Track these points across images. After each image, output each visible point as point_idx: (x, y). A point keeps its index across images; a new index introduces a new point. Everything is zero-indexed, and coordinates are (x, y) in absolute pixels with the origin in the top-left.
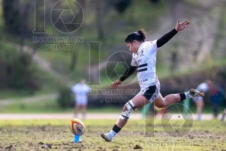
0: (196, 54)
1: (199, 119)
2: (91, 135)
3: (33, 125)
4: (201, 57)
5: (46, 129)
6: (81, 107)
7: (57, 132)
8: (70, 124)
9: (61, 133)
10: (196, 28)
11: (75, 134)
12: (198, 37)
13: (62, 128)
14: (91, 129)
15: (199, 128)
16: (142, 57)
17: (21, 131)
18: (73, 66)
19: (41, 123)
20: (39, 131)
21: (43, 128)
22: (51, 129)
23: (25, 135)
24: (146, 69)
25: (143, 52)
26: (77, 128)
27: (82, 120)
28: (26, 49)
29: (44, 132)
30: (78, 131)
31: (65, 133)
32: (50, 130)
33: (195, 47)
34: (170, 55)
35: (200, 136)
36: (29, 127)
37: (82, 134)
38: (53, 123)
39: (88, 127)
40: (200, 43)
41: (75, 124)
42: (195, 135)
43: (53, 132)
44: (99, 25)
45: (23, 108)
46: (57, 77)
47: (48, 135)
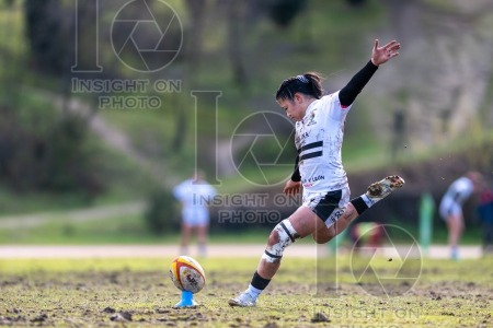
0: (446, 115)
1: (454, 258)
2: (219, 293)
3: (91, 270)
4: (457, 123)
5: (120, 279)
6: (194, 231)
7: (143, 286)
8: (173, 267)
9: (153, 288)
10: (448, 59)
11: (184, 290)
12: (452, 80)
13: (155, 277)
14: (217, 279)
15: (455, 277)
16: (313, 126)
17: (66, 284)
18: (178, 143)
19: (110, 267)
20: (104, 284)
21: (113, 277)
22: (131, 279)
23: (74, 291)
24: (320, 154)
25: (313, 116)
26: (188, 277)
27: (199, 260)
28: (75, 105)
29: (115, 285)
30: (189, 282)
31: (161, 288)
32: (128, 282)
33: (444, 101)
34: (389, 119)
35: (457, 293)
36: (82, 275)
37: (199, 290)
38: (135, 266)
39: (212, 274)
40: (457, 93)
41: (182, 269)
42: (445, 292)
43: (136, 286)
44: (234, 53)
45: (69, 234)
46: (145, 165)
47: (125, 292)
